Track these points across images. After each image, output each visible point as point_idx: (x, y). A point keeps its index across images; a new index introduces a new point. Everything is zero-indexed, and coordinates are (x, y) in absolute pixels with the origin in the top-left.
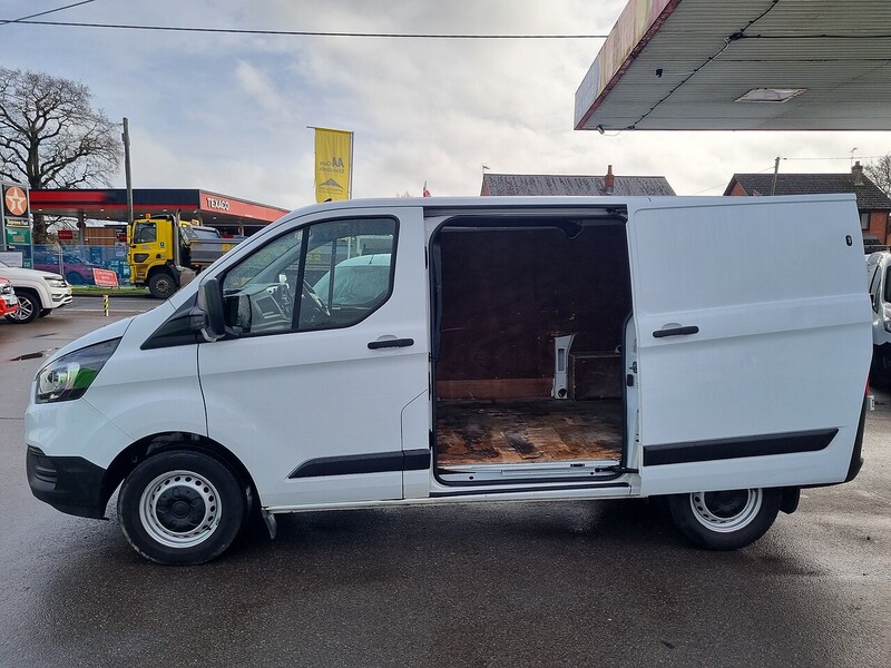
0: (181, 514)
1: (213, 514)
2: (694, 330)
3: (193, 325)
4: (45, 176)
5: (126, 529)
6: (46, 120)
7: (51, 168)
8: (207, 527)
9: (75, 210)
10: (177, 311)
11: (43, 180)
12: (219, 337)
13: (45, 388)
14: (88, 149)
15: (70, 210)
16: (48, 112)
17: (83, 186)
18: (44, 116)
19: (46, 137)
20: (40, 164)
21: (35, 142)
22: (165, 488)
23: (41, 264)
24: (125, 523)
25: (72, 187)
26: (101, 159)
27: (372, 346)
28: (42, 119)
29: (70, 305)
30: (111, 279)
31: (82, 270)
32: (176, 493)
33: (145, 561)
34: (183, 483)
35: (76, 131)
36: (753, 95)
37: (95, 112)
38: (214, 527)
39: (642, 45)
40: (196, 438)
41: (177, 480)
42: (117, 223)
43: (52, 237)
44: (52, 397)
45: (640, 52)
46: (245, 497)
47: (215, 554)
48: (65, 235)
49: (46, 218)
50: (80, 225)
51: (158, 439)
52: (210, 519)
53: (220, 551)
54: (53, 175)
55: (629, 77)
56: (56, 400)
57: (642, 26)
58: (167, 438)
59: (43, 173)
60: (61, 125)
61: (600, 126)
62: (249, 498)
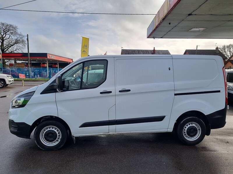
0: (51, 137)
1: (59, 137)
2: (129, 90)
3: (54, 88)
4: (6, 49)
5: (36, 141)
6: (6, 35)
7: (7, 47)
8: (57, 141)
9: (13, 58)
10: (50, 84)
11: (5, 50)
12: (61, 91)
13: (14, 104)
14: (17, 42)
15: (12, 58)
16: (6, 33)
17: (16, 52)
18: (5, 34)
19: (6, 39)
20: (4, 46)
21: (3, 41)
22: (46, 130)
23: (5, 72)
24: (36, 140)
25: (13, 52)
26: (20, 45)
27: (101, 93)
28: (5, 35)
29: (13, 83)
30: (24, 76)
31: (16, 74)
32: (49, 132)
33: (41, 150)
34: (51, 129)
35: (14, 38)
36: (193, 30)
37: (19, 33)
38: (59, 140)
39: (166, 17)
40: (54, 117)
41: (50, 128)
42: (25, 62)
43: (7, 65)
44: (16, 107)
45: (165, 18)
46: (67, 133)
47: (60, 147)
48: (11, 65)
49: (6, 60)
50: (15, 62)
51: (44, 118)
52: (58, 138)
53: (61, 147)
54: (8, 49)
55: (162, 25)
56: (17, 108)
57: (166, 12)
58: (46, 117)
59: (5, 49)
60: (10, 36)
61: (154, 37)
62: (68, 133)
